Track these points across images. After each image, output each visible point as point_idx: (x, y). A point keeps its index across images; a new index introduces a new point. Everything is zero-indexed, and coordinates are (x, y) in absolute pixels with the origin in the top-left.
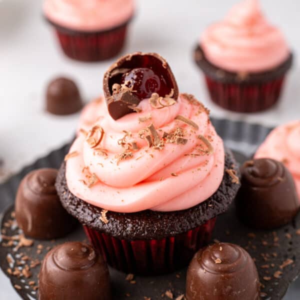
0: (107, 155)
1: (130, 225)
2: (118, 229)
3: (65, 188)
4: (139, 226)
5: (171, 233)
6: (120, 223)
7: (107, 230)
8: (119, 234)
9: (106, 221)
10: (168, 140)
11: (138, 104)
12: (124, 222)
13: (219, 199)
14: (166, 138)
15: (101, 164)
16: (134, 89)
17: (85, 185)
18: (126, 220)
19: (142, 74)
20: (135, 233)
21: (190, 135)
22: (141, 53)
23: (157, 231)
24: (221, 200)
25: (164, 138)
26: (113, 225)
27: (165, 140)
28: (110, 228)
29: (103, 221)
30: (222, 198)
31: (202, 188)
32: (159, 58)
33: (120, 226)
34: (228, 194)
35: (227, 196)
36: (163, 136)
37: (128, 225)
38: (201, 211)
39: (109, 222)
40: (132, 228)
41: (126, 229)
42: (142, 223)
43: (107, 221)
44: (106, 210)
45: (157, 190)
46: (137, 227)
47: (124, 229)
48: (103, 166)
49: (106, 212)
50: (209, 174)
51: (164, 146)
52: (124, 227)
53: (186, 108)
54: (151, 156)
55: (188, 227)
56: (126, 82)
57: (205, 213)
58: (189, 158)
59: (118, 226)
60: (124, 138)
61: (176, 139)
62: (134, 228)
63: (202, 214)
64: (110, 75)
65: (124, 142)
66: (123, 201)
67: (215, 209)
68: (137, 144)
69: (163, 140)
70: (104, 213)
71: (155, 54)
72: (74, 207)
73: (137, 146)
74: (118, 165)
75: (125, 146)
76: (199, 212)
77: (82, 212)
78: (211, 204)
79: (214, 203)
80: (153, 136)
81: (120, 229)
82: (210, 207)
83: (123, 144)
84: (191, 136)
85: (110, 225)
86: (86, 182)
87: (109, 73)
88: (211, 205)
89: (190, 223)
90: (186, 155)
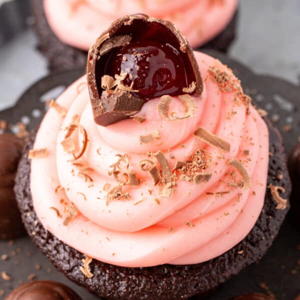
0: (91, 180)
1: (124, 283)
2: (106, 289)
3: (29, 205)
4: (136, 285)
5: (182, 297)
6: (109, 279)
7: (91, 287)
8: (108, 295)
9: (89, 275)
10: (182, 176)
11: (140, 109)
12: (116, 277)
13: (254, 240)
14: (179, 170)
15: (84, 195)
16: (134, 88)
17: (59, 218)
18: (118, 274)
19: (148, 64)
20: (131, 296)
21: (217, 164)
22: (147, 17)
23: (161, 294)
24: (258, 241)
25: (176, 169)
26: (99, 280)
27: (178, 174)
28: (95, 286)
29: (86, 274)
30: (259, 239)
31: (229, 234)
32: (175, 32)
33: (109, 284)
34: (269, 230)
35: (267, 233)
36: (175, 168)
37: (120, 282)
38: (227, 262)
39: (93, 277)
40: (127, 288)
41: (118, 288)
42: (140, 281)
43: (92, 275)
44: (90, 258)
45: (164, 250)
46: (134, 288)
47: (116, 288)
48: (85, 199)
49: (90, 261)
50: (242, 211)
51: (176, 185)
52: (115, 286)
53: (214, 106)
54: (155, 202)
55: (206, 286)
56: (123, 75)
57: (232, 265)
58: (212, 199)
59: (107, 284)
60: (118, 163)
61: (195, 177)
62: (130, 289)
63: (227, 267)
64: (98, 54)
65: (117, 170)
66: (114, 254)
67: (247, 256)
68: (137, 176)
69: (175, 174)
70: (86, 263)
71: (169, 23)
72: (43, 241)
73: (136, 180)
74: (107, 204)
75: (119, 175)
76: (224, 265)
77: (54, 252)
78: (241, 250)
79: (246, 247)
80: (161, 167)
81: (109, 288)
82: (240, 254)
83: (116, 173)
84: (218, 166)
85: (96, 281)
86: (61, 213)
87: (96, 50)
88: (241, 252)
89: (210, 282)
90: (208, 194)
